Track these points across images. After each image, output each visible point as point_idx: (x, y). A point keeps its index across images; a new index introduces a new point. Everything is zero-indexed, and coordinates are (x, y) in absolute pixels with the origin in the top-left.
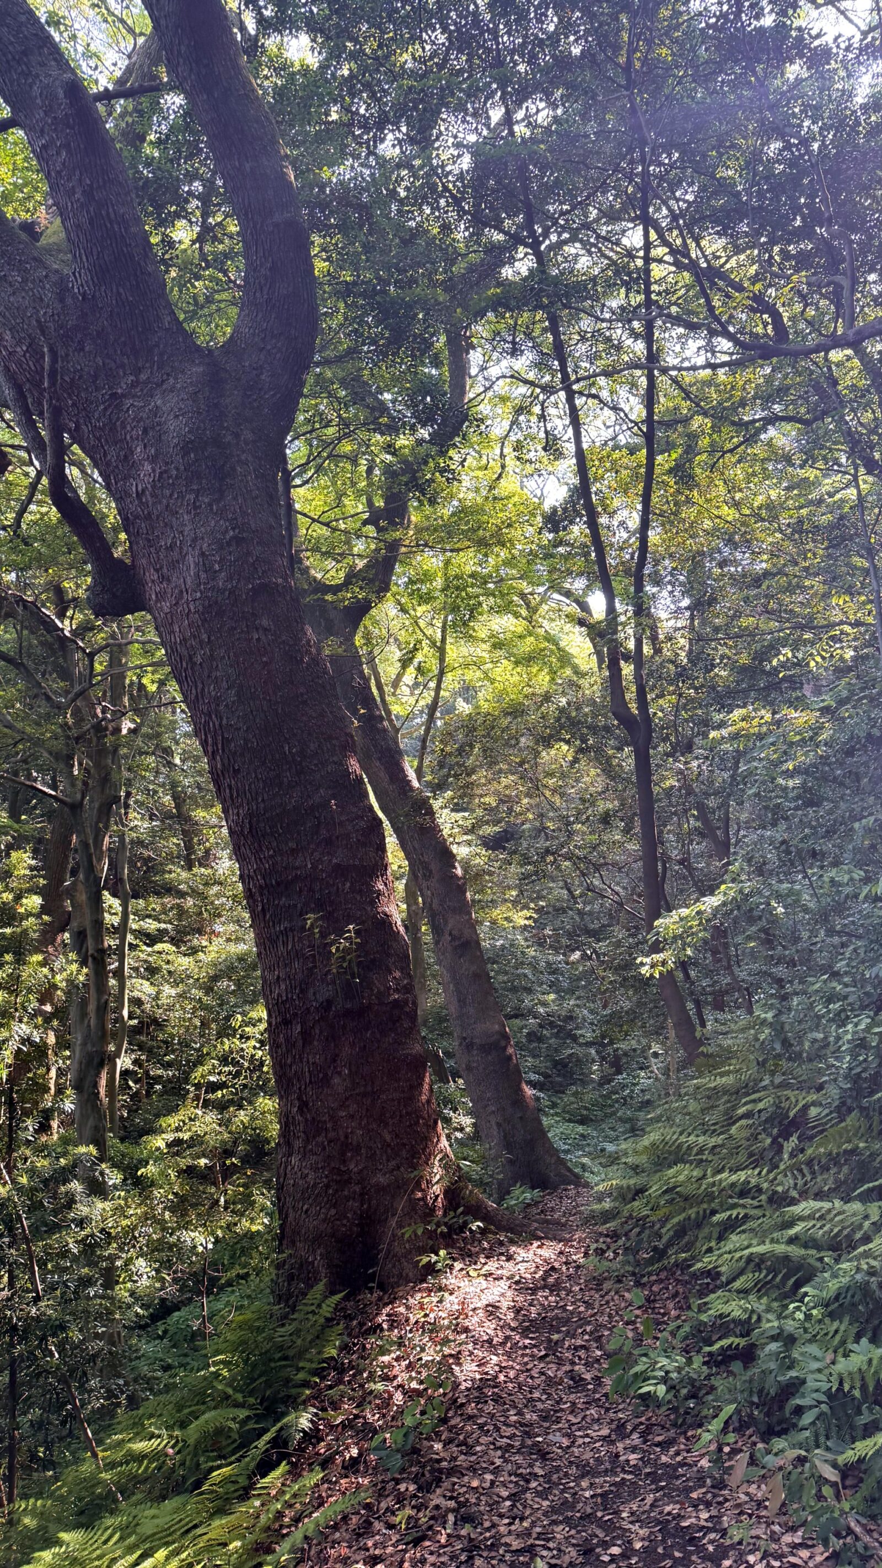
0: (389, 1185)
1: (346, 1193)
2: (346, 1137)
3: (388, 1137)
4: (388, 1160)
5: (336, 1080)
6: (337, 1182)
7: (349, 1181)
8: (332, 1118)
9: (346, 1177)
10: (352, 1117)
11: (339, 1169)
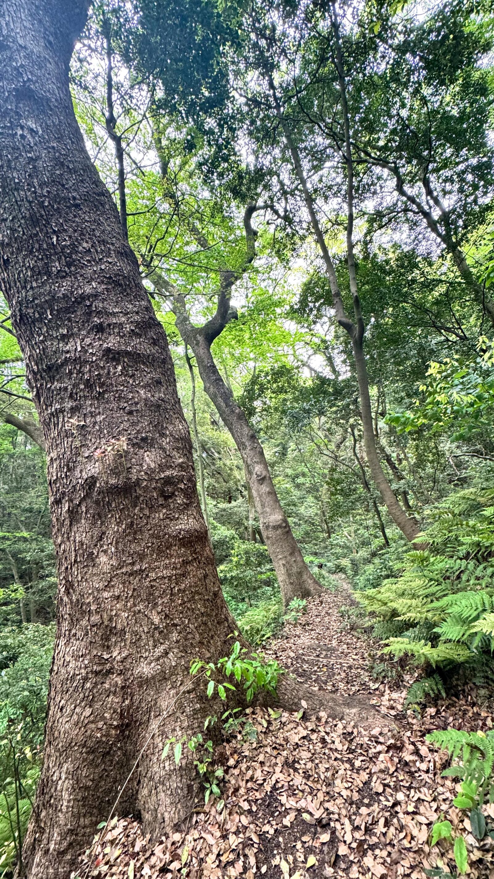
0: (153, 677)
1: (107, 686)
2: (110, 620)
3: (156, 620)
4: (155, 646)
5: (103, 559)
6: (97, 673)
7: (110, 672)
8: (96, 599)
9: (108, 666)
10: (118, 598)
11: (101, 657)
